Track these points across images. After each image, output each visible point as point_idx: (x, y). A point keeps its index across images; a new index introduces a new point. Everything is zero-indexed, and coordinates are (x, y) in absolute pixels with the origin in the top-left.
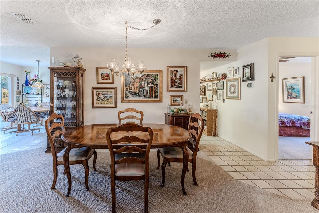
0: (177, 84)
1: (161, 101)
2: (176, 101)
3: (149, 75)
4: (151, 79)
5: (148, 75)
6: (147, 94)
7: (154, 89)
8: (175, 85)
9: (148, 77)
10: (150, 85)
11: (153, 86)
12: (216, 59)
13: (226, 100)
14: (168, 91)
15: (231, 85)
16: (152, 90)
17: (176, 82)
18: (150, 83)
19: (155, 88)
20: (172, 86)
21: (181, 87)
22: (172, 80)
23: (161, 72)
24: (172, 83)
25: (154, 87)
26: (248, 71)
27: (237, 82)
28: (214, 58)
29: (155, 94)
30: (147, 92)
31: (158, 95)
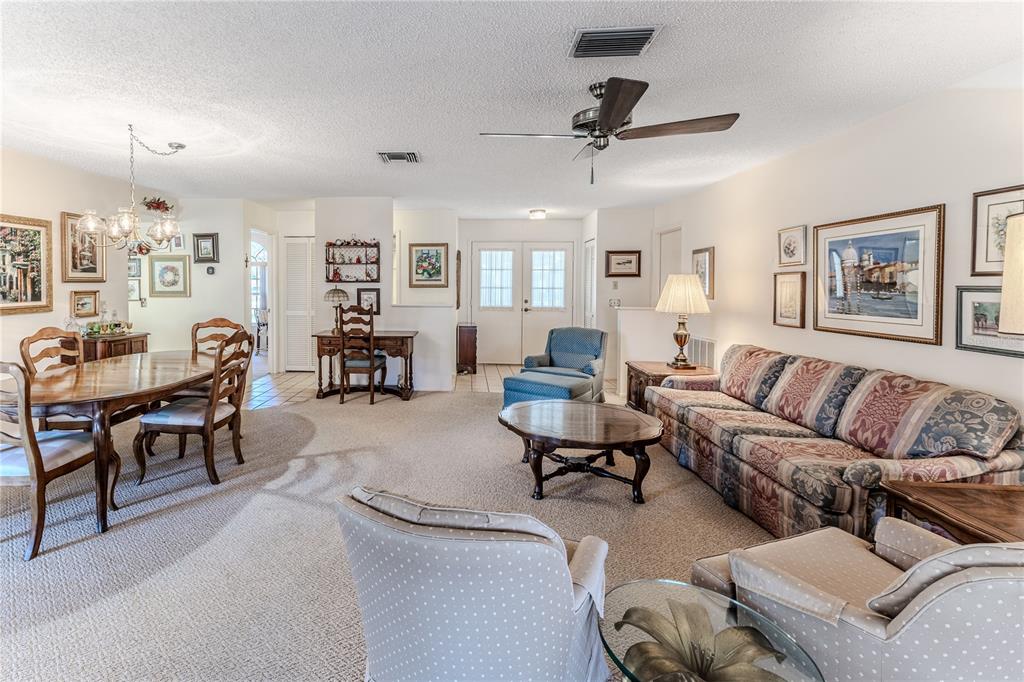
0: (85, 262)
1: (48, 308)
2: (82, 305)
3: (17, 229)
4: (23, 245)
5: (14, 232)
6: (11, 288)
7: (31, 275)
8: (81, 264)
9: (13, 238)
10: (20, 260)
11: (27, 265)
12: (152, 211)
13: (149, 300)
14: (66, 280)
15: (165, 268)
16: (25, 276)
17: (84, 257)
18: (19, 254)
19: (33, 269)
20: (75, 266)
21: (94, 270)
22: (74, 249)
23: (47, 224)
24: (74, 257)
25: (29, 267)
26: (206, 245)
27: (181, 263)
28: (149, 208)
29: (33, 288)
30: (11, 283)
31: (40, 292)
